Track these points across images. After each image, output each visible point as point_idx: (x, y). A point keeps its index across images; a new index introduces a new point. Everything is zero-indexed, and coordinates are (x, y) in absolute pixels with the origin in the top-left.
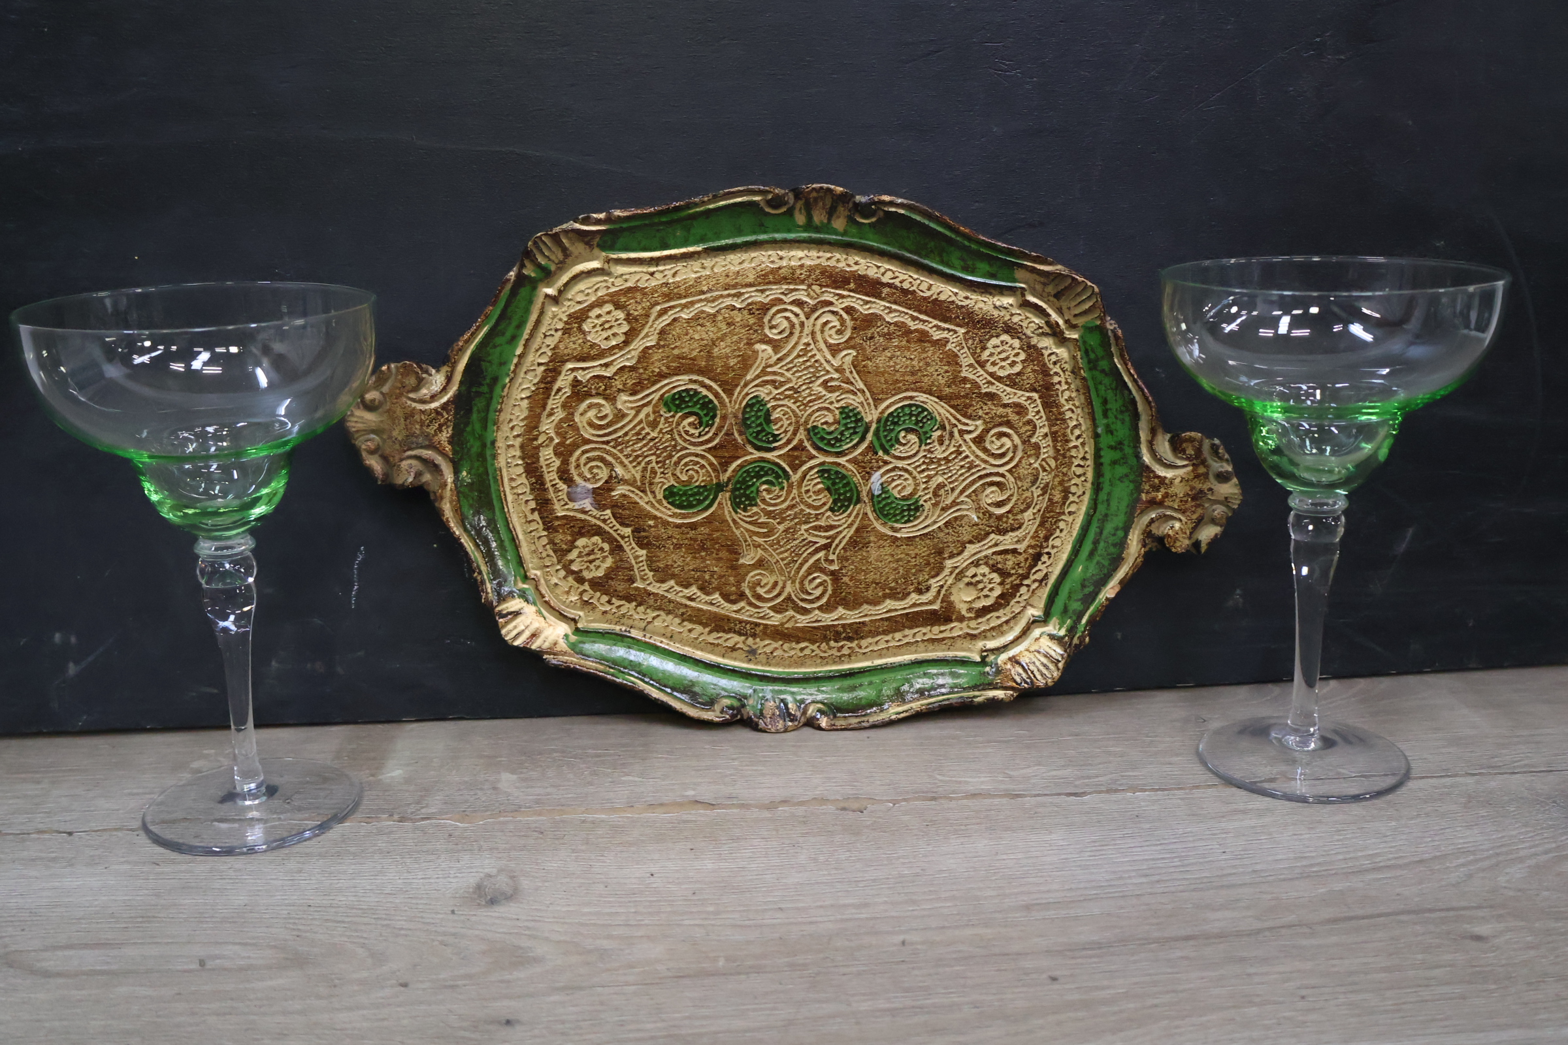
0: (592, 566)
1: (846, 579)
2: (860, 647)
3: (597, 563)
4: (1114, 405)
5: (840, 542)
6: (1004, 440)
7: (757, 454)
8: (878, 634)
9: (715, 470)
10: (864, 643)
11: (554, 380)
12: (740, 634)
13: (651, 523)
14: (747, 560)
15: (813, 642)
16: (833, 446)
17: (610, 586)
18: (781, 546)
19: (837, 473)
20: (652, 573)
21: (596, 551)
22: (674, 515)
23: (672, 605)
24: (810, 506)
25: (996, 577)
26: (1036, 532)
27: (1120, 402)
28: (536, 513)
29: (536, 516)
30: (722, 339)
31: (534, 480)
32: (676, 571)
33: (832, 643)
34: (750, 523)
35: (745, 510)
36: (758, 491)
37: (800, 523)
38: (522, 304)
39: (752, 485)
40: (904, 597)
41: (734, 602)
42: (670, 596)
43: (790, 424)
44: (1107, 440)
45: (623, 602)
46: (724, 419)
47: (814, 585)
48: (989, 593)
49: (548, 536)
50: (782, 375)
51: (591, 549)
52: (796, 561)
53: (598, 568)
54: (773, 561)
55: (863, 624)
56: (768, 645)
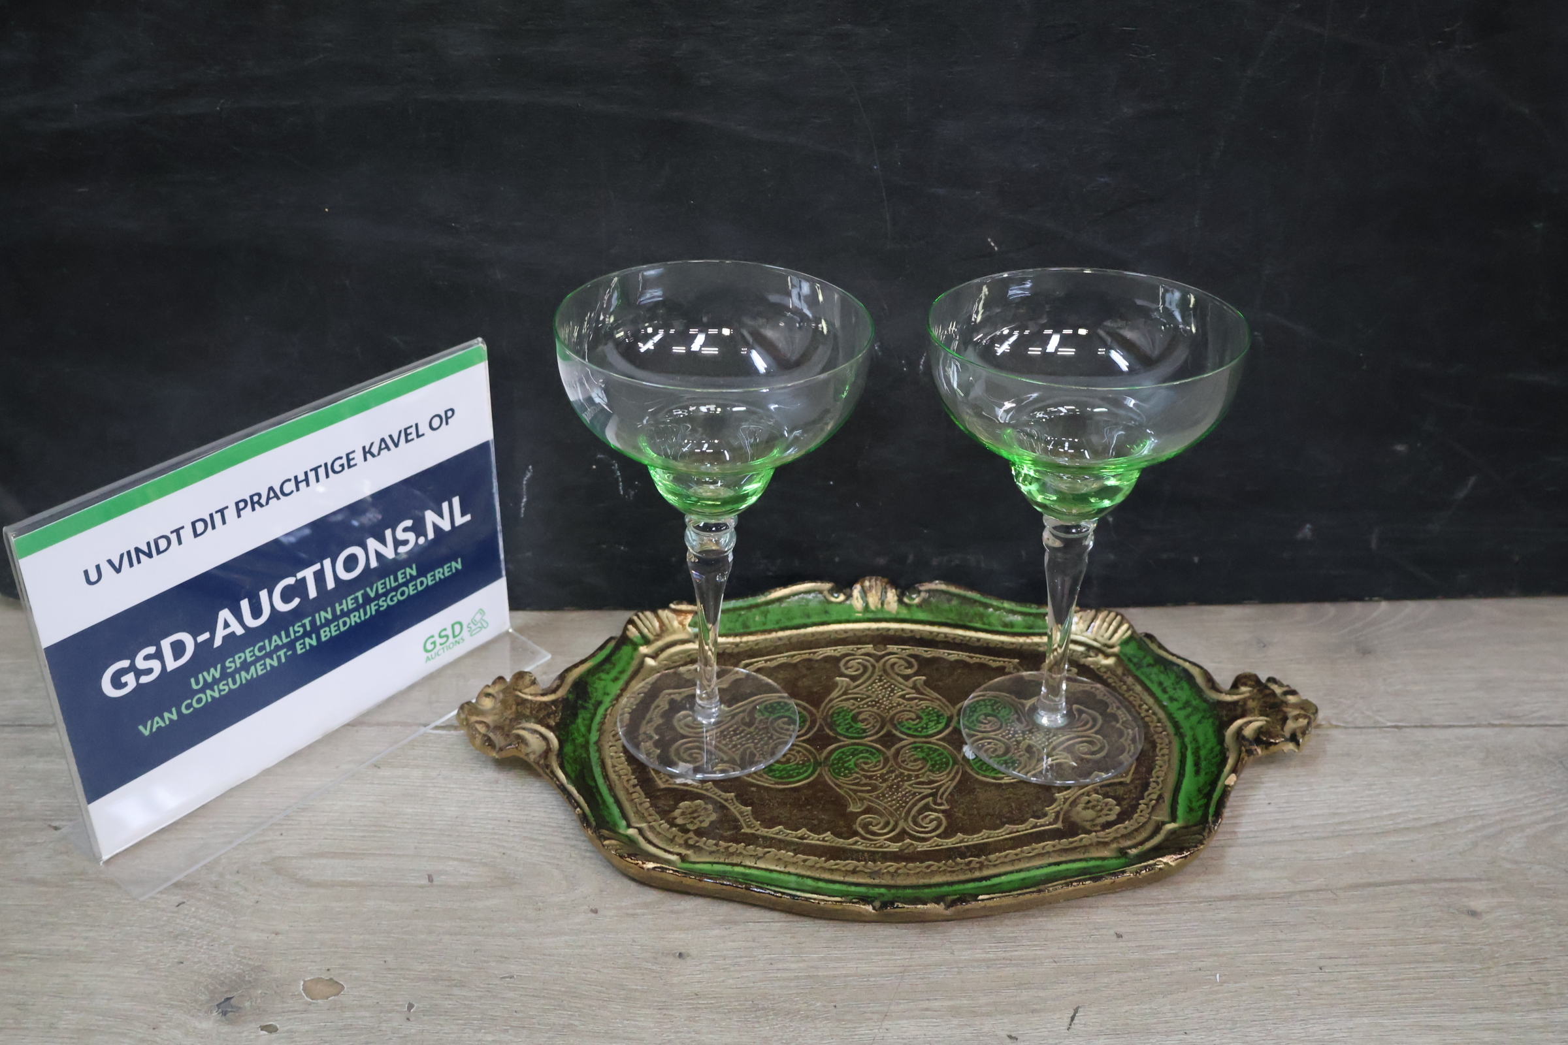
0: (696, 821)
1: (959, 815)
2: (990, 861)
3: (701, 819)
5: (945, 791)
7: (850, 741)
8: (1004, 850)
9: (810, 752)
10: (992, 857)
11: (653, 701)
12: (859, 861)
13: (753, 789)
14: (854, 809)
15: (939, 861)
16: (920, 732)
17: (716, 833)
18: (887, 798)
19: (930, 748)
20: (759, 823)
21: (700, 810)
22: (776, 783)
23: (782, 844)
24: (909, 770)
25: (1111, 801)
26: (1136, 768)
27: (1173, 677)
28: (638, 787)
29: (638, 789)
30: (804, 676)
31: (634, 767)
32: (784, 820)
33: (959, 860)
34: (853, 784)
35: (845, 776)
36: (856, 765)
37: (903, 781)
38: (625, 658)
39: (850, 760)
40: (1022, 822)
41: (848, 838)
42: (779, 837)
43: (877, 721)
44: (1173, 707)
45: (731, 844)
46: (813, 722)
47: (927, 820)
48: (1108, 812)
49: (650, 802)
50: (863, 694)
51: (694, 809)
52: (905, 807)
53: (701, 822)
54: (881, 808)
55: (987, 844)
56: (890, 866)
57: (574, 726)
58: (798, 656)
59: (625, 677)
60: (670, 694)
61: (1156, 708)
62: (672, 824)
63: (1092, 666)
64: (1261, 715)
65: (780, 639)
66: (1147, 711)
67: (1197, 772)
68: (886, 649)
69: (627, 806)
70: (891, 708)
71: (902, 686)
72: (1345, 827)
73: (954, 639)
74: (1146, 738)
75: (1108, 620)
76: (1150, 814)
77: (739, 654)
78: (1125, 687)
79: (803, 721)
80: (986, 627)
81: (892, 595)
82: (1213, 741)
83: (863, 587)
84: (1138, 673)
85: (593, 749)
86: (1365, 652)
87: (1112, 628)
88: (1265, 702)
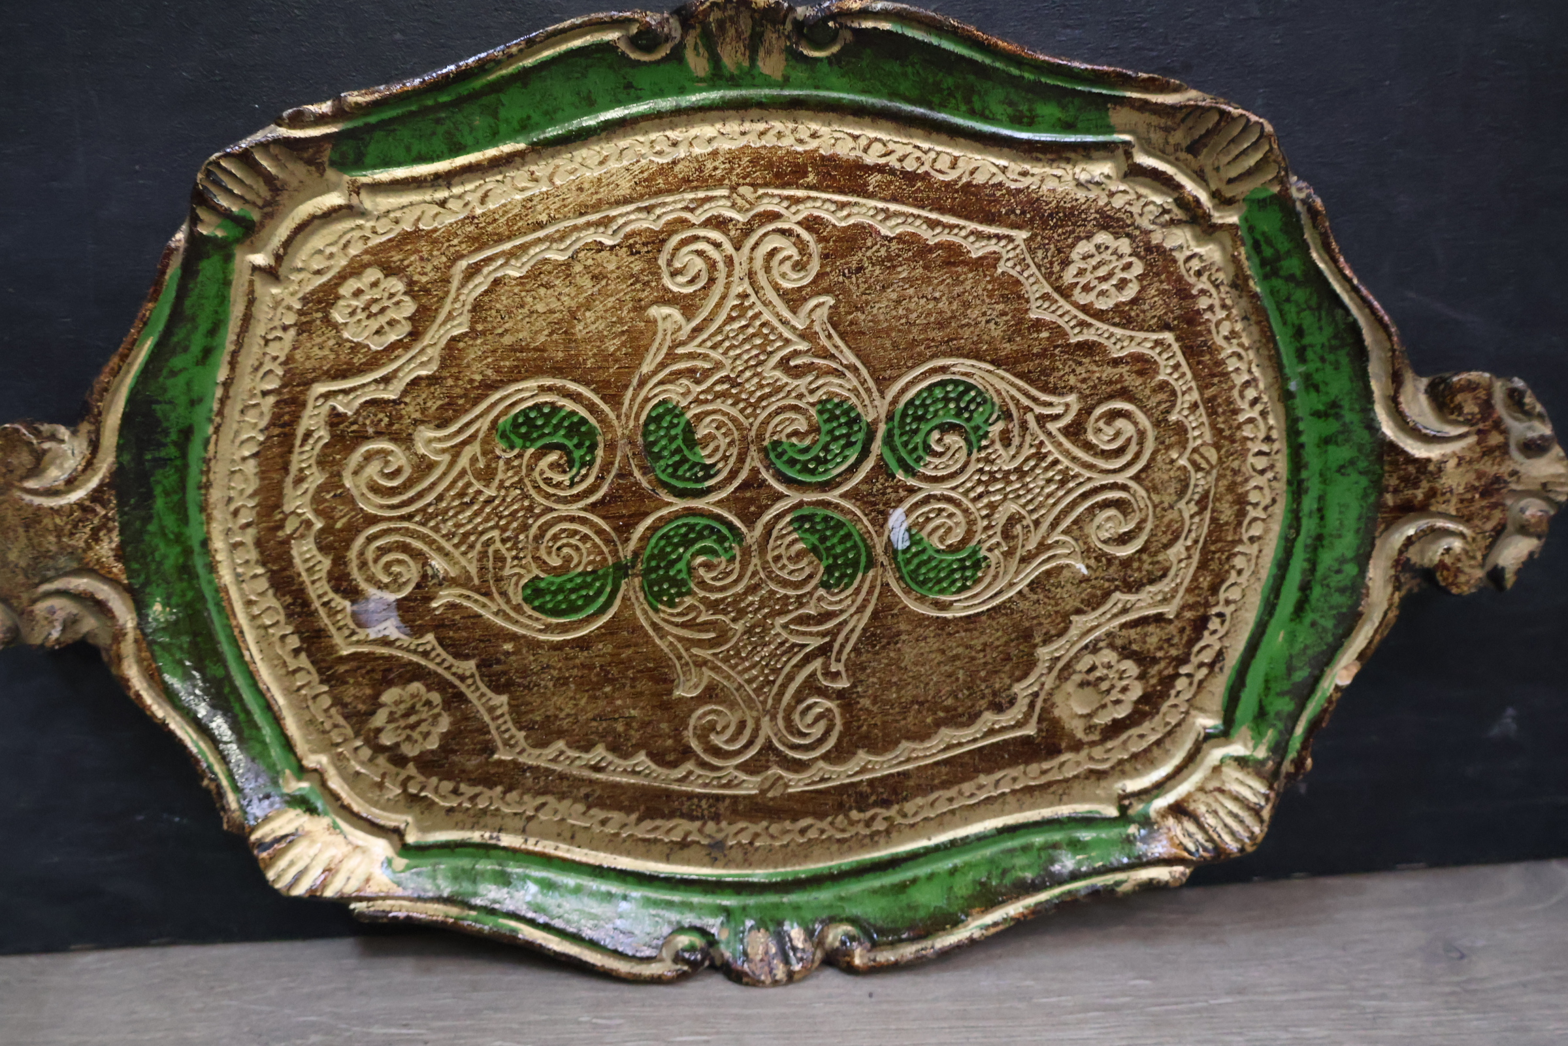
0: (415, 735)
1: (866, 702)
2: (905, 816)
3: (424, 728)
4: (1317, 338)
5: (847, 639)
6: (1120, 423)
7: (680, 504)
8: (933, 788)
9: (608, 541)
10: (909, 807)
11: (296, 418)
12: (692, 818)
13: (508, 647)
14: (684, 691)
15: (821, 816)
16: (813, 472)
17: (453, 764)
18: (744, 659)
19: (826, 519)
20: (523, 733)
21: (418, 707)
22: (548, 628)
23: (565, 783)
24: (785, 583)
25: (1131, 667)
26: (1195, 578)
27: (1328, 331)
28: (303, 655)
29: (303, 661)
30: (588, 306)
31: (288, 599)
32: (565, 724)
33: (855, 815)
34: (683, 625)
35: (671, 604)
36: (691, 570)
37: (774, 614)
38: (212, 290)
39: (679, 559)
40: (971, 721)
41: (674, 765)
42: (561, 767)
43: (732, 445)
44: (1309, 403)
45: (480, 788)
46: (611, 448)
47: (810, 718)
48: (1120, 696)
49: (330, 692)
50: (705, 357)
51: (408, 704)
52: (774, 682)
53: (426, 735)
54: (732, 687)
55: (905, 775)
56: (742, 830)
57: (151, 527)
58: (573, 235)
62: (378, 749)
64: (1457, 519)
66: (1254, 402)
70: (760, 400)
71: (784, 330)
74: (1231, 489)
77: (449, 232)
79: (590, 448)
82: (1349, 545)
84: (1263, 290)
85: (199, 566)
88: (1481, 475)
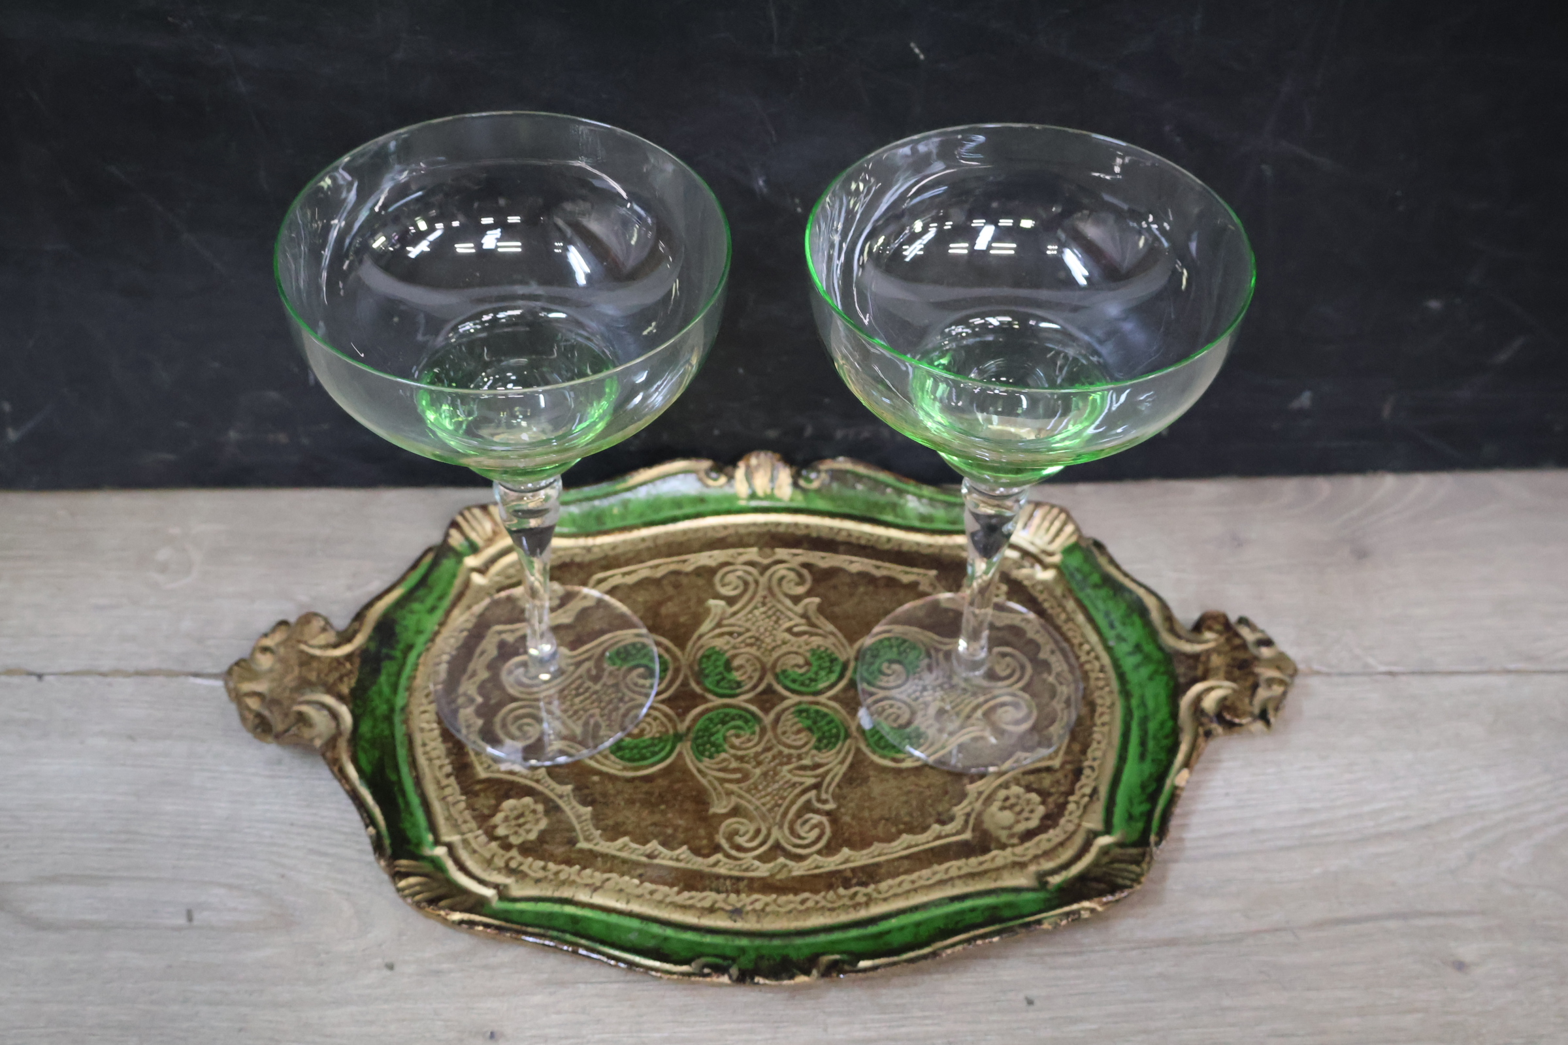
0: (521, 831)
1: (847, 819)
2: (880, 893)
3: (528, 826)
4: (1118, 613)
5: (833, 779)
6: (1008, 660)
7: (719, 701)
8: (898, 875)
9: (670, 719)
10: (883, 886)
11: (477, 644)
12: (718, 892)
13: (596, 778)
14: (717, 810)
15: (816, 891)
16: (808, 686)
17: (545, 850)
18: (760, 791)
19: (817, 712)
20: (599, 832)
21: (527, 813)
22: (625, 769)
23: (626, 866)
24: (790, 747)
25: (1035, 797)
26: (1069, 746)
29: (452, 780)
30: (670, 599)
31: (450, 745)
32: (630, 828)
33: (841, 891)
34: (720, 770)
35: (711, 757)
36: (725, 738)
37: (782, 764)
39: (717, 732)
40: (925, 829)
41: (707, 856)
42: (624, 854)
43: (755, 670)
44: (1122, 649)
45: (563, 867)
46: (677, 671)
47: (807, 827)
48: (1030, 815)
49: (466, 801)
50: (740, 626)
51: (520, 811)
52: (781, 805)
53: (528, 831)
54: (751, 808)
55: (878, 865)
56: (757, 900)
57: (375, 688)
58: (664, 566)
59: (446, 603)
60: (500, 633)
61: (1100, 649)
62: (492, 837)
63: (1026, 583)
64: (1227, 679)
65: (643, 540)
66: (1088, 653)
67: (1142, 757)
68: (774, 553)
69: (437, 807)
70: (774, 649)
71: (790, 614)
72: (1315, 832)
73: (859, 538)
74: (1084, 697)
75: (1050, 517)
76: (1081, 817)
77: (591, 563)
78: (1063, 616)
79: (664, 670)
80: (899, 521)
81: (785, 475)
82: (1164, 713)
83: (748, 467)
84: (1081, 595)
85: (397, 719)
86: (1361, 554)
87: (1054, 529)
88: (1234, 659)
